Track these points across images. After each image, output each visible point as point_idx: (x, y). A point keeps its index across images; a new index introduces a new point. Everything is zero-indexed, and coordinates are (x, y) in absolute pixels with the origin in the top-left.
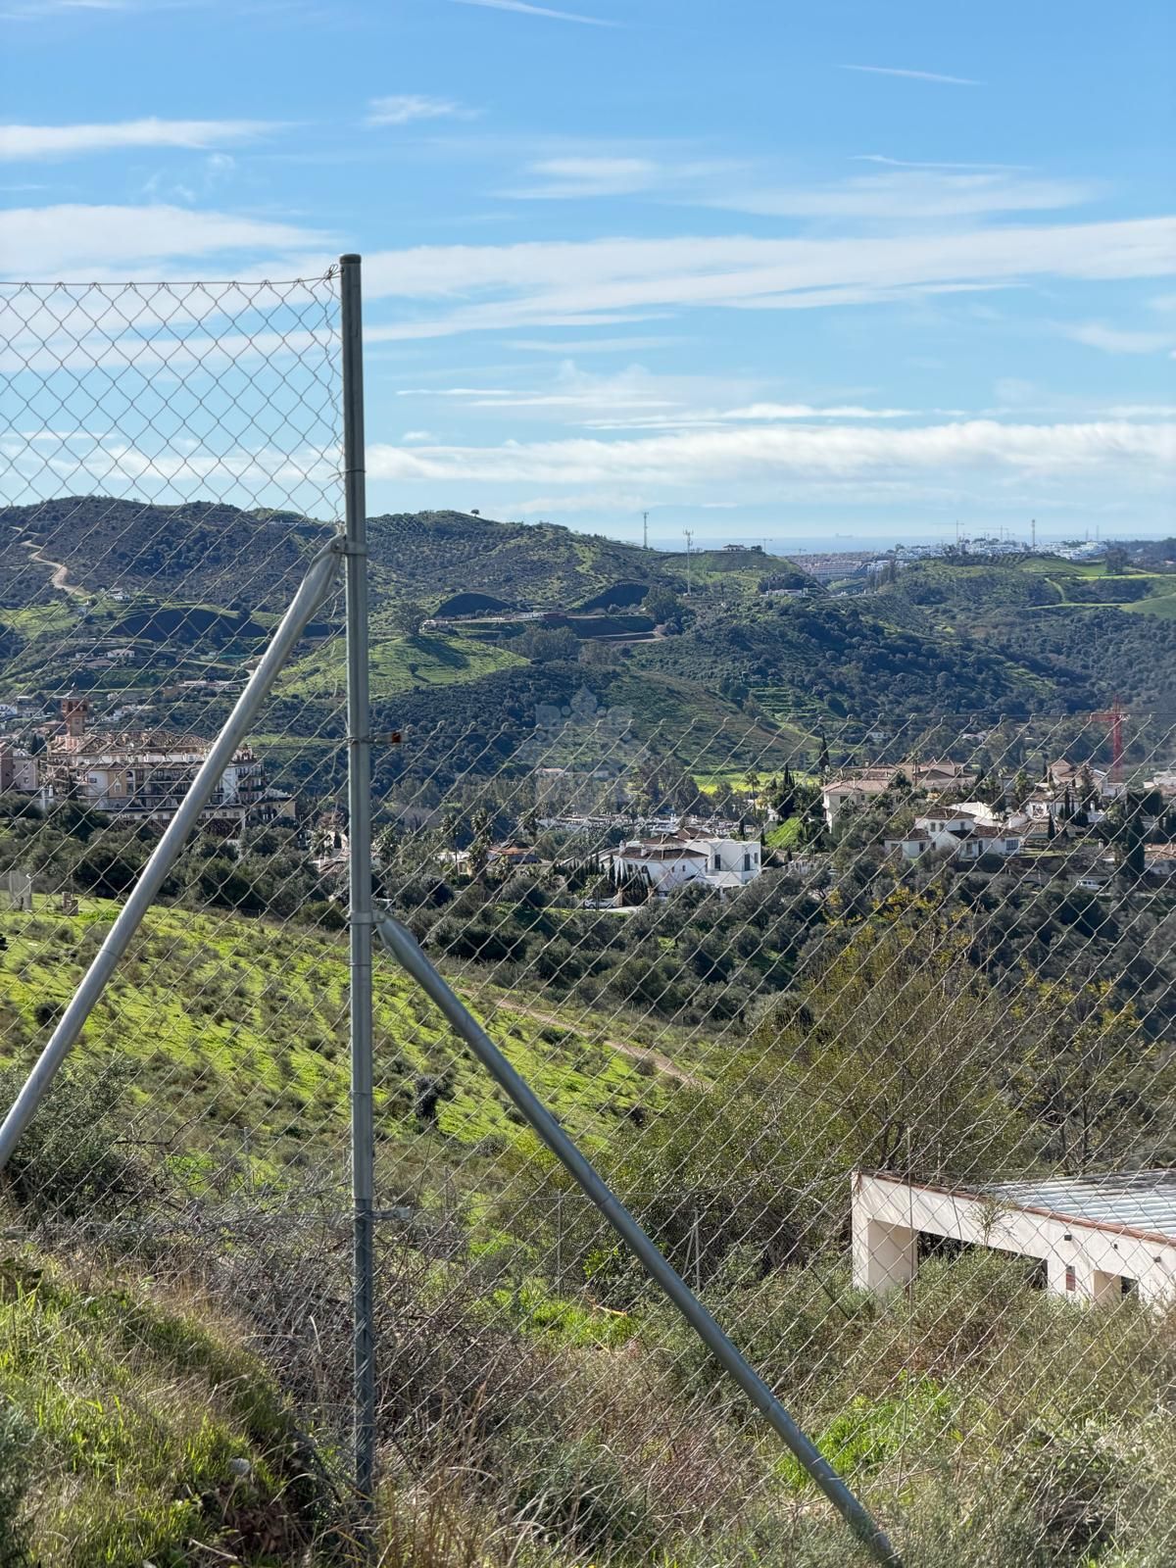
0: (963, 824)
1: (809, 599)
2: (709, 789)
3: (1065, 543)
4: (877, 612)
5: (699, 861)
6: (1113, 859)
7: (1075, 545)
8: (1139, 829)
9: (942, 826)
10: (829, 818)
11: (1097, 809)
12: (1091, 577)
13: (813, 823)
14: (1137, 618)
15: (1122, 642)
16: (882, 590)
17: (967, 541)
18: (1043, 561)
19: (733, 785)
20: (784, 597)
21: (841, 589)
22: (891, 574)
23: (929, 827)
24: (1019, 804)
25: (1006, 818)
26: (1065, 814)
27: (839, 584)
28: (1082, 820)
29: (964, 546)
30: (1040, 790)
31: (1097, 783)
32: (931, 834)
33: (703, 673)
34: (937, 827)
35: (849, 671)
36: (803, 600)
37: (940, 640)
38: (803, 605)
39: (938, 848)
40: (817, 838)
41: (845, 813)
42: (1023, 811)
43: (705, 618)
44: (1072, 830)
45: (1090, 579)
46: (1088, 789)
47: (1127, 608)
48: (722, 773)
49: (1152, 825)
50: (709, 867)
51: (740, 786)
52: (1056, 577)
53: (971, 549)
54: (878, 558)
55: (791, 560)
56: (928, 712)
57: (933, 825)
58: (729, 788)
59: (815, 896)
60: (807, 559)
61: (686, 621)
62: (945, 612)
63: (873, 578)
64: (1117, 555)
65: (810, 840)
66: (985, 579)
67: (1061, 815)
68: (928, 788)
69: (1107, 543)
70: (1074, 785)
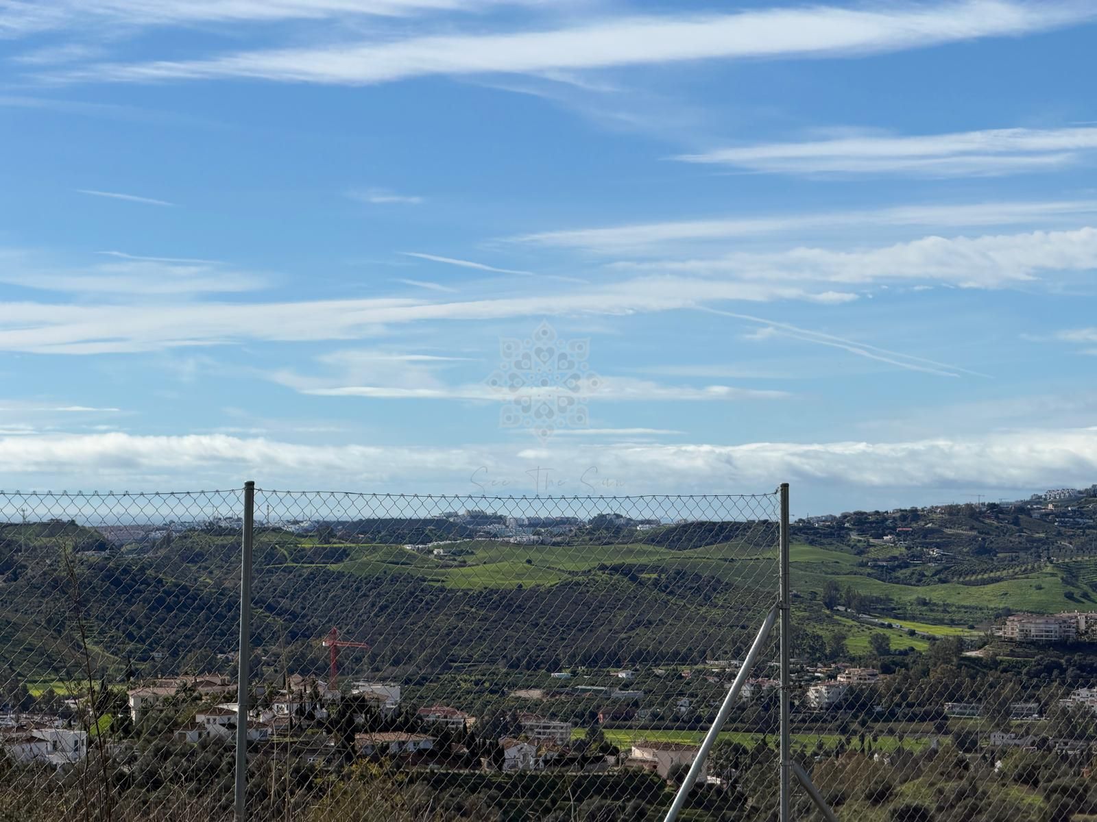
0: (229, 719)
1: (110, 558)
2: (36, 693)
3: (288, 522)
4: (158, 568)
5: (42, 746)
6: (333, 744)
7: (296, 522)
8: (351, 721)
9: (215, 720)
10: (133, 714)
11: (321, 708)
12: (307, 545)
13: (121, 718)
14: (341, 575)
15: (329, 590)
16: (162, 552)
17: (220, 519)
18: (274, 534)
19: (56, 690)
20: (93, 556)
21: (130, 552)
22: (168, 540)
23: (206, 721)
24: (267, 705)
25: (258, 715)
26: (300, 712)
27: (129, 547)
28: (311, 716)
29: (217, 522)
30: (283, 695)
31: (321, 690)
32: (206, 725)
33: (32, 610)
34: (211, 721)
35: (138, 609)
36: (106, 559)
37: (202, 588)
38: (106, 562)
39: (211, 735)
40: (125, 728)
41: (144, 712)
42: (271, 709)
43: (33, 571)
44: (304, 723)
45: (307, 546)
46: (315, 695)
47: (332, 567)
48: (45, 682)
49: (360, 719)
50: (49, 749)
51: (61, 691)
52: (282, 544)
53: (223, 524)
54: (158, 529)
55: (96, 529)
56: (194, 639)
57: (209, 720)
58: (52, 692)
59: (126, 769)
60: (106, 528)
61: (19, 573)
62: (206, 568)
63: (154, 543)
64: (325, 530)
65: (118, 730)
66: (234, 545)
67: (297, 713)
68: (203, 693)
69: (318, 522)
70: (305, 691)
